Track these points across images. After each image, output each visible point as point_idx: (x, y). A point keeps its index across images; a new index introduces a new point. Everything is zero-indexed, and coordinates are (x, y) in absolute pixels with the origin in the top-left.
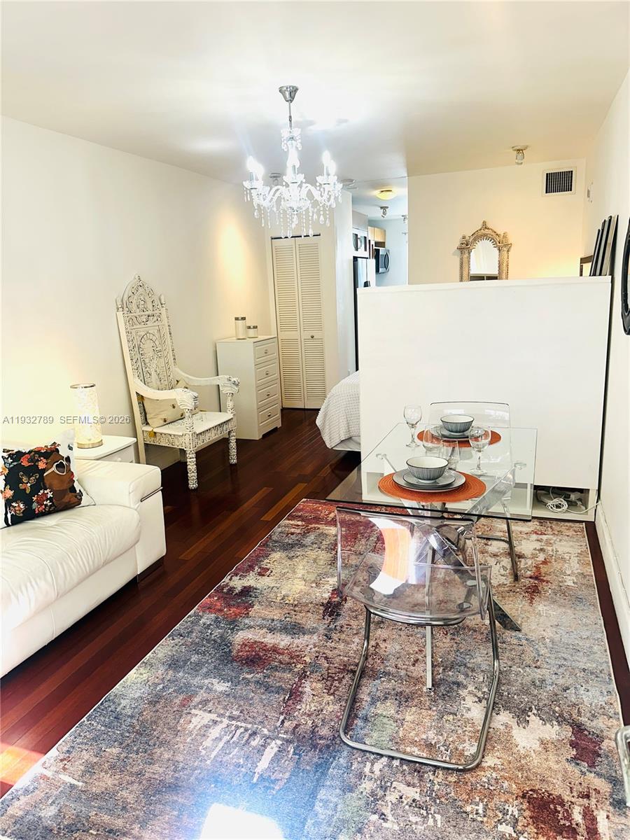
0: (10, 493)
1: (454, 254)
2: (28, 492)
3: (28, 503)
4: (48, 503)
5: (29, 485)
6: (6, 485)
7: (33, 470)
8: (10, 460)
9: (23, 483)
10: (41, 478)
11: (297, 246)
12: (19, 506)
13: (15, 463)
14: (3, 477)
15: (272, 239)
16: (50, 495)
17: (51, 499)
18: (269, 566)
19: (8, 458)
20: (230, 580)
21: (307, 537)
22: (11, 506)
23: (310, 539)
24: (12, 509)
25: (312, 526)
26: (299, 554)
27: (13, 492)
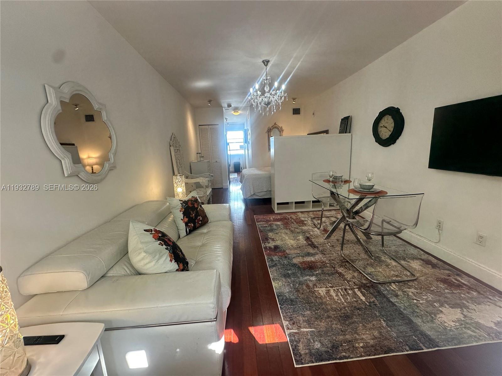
0: (186, 220)
1: (266, 133)
2: (194, 218)
3: (194, 224)
4: (200, 222)
5: (194, 215)
6: (184, 216)
7: (194, 209)
9: (191, 214)
10: (197, 212)
11: (210, 129)
12: (191, 225)
13: (186, 206)
14: (182, 212)
15: (199, 125)
16: (201, 219)
17: (201, 221)
18: (273, 237)
19: (183, 204)
20: (265, 244)
21: (273, 227)
22: (188, 225)
23: (275, 227)
24: (188, 226)
25: (269, 223)
26: (277, 232)
27: (188, 219)
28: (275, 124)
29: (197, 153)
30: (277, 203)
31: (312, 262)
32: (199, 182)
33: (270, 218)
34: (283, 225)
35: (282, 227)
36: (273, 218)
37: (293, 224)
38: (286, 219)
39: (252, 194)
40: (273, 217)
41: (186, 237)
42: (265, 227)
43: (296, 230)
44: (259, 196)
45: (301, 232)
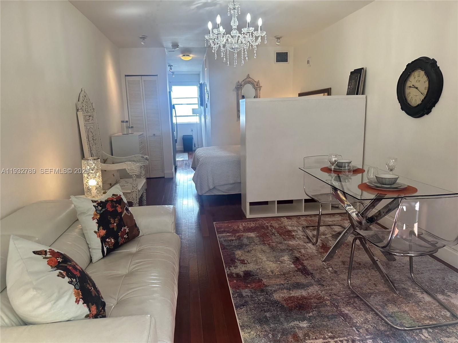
0: (103, 232)
2: (115, 229)
3: (116, 238)
4: (126, 236)
5: (115, 224)
6: (99, 227)
7: (115, 214)
8: (100, 208)
9: (111, 223)
10: (121, 219)
11: (143, 82)
12: (111, 241)
13: (104, 210)
14: (96, 221)
15: (125, 76)
16: (127, 231)
17: (127, 233)
18: (242, 258)
19: (98, 206)
20: (229, 269)
21: (242, 240)
22: (105, 241)
23: (245, 241)
24: (106, 243)
25: (237, 234)
26: (250, 249)
27: (105, 231)
28: (248, 76)
29: (123, 122)
30: (250, 203)
31: (304, 298)
32: (125, 169)
33: (238, 227)
34: (258, 238)
35: (257, 240)
36: (244, 227)
37: (274, 237)
38: (263, 228)
39: (211, 187)
40: (244, 225)
41: (103, 260)
42: (230, 241)
43: (279, 245)
44: (222, 191)
45: (287, 249)
